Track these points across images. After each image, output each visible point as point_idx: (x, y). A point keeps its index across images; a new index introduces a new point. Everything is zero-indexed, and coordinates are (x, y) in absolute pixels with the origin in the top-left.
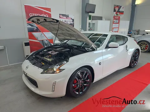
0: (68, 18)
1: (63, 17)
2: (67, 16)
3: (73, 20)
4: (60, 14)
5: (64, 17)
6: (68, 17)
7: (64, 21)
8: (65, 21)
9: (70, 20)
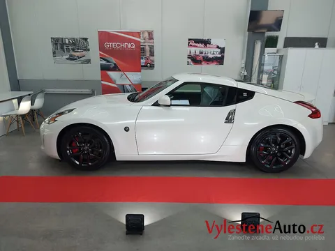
0: (208, 45)
1: (197, 44)
2: (206, 43)
3: (223, 50)
4: (190, 40)
5: (200, 45)
6: (210, 44)
7: (198, 53)
8: (201, 53)
9: (212, 50)
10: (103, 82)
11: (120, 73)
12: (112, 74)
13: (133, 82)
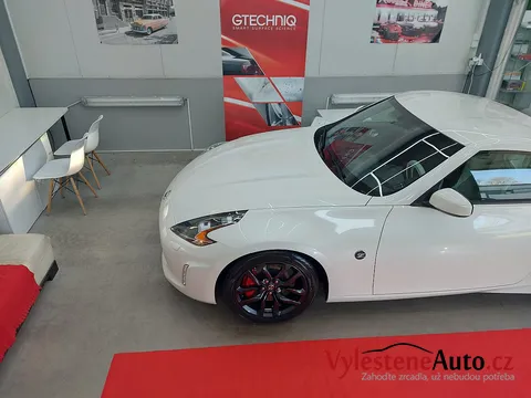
10: (228, 100)
11: (263, 79)
12: (244, 82)
13: (286, 98)
